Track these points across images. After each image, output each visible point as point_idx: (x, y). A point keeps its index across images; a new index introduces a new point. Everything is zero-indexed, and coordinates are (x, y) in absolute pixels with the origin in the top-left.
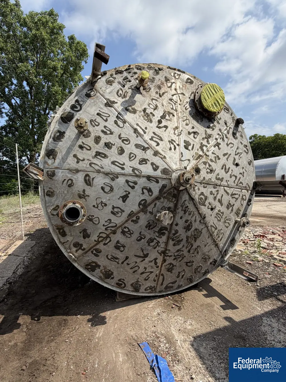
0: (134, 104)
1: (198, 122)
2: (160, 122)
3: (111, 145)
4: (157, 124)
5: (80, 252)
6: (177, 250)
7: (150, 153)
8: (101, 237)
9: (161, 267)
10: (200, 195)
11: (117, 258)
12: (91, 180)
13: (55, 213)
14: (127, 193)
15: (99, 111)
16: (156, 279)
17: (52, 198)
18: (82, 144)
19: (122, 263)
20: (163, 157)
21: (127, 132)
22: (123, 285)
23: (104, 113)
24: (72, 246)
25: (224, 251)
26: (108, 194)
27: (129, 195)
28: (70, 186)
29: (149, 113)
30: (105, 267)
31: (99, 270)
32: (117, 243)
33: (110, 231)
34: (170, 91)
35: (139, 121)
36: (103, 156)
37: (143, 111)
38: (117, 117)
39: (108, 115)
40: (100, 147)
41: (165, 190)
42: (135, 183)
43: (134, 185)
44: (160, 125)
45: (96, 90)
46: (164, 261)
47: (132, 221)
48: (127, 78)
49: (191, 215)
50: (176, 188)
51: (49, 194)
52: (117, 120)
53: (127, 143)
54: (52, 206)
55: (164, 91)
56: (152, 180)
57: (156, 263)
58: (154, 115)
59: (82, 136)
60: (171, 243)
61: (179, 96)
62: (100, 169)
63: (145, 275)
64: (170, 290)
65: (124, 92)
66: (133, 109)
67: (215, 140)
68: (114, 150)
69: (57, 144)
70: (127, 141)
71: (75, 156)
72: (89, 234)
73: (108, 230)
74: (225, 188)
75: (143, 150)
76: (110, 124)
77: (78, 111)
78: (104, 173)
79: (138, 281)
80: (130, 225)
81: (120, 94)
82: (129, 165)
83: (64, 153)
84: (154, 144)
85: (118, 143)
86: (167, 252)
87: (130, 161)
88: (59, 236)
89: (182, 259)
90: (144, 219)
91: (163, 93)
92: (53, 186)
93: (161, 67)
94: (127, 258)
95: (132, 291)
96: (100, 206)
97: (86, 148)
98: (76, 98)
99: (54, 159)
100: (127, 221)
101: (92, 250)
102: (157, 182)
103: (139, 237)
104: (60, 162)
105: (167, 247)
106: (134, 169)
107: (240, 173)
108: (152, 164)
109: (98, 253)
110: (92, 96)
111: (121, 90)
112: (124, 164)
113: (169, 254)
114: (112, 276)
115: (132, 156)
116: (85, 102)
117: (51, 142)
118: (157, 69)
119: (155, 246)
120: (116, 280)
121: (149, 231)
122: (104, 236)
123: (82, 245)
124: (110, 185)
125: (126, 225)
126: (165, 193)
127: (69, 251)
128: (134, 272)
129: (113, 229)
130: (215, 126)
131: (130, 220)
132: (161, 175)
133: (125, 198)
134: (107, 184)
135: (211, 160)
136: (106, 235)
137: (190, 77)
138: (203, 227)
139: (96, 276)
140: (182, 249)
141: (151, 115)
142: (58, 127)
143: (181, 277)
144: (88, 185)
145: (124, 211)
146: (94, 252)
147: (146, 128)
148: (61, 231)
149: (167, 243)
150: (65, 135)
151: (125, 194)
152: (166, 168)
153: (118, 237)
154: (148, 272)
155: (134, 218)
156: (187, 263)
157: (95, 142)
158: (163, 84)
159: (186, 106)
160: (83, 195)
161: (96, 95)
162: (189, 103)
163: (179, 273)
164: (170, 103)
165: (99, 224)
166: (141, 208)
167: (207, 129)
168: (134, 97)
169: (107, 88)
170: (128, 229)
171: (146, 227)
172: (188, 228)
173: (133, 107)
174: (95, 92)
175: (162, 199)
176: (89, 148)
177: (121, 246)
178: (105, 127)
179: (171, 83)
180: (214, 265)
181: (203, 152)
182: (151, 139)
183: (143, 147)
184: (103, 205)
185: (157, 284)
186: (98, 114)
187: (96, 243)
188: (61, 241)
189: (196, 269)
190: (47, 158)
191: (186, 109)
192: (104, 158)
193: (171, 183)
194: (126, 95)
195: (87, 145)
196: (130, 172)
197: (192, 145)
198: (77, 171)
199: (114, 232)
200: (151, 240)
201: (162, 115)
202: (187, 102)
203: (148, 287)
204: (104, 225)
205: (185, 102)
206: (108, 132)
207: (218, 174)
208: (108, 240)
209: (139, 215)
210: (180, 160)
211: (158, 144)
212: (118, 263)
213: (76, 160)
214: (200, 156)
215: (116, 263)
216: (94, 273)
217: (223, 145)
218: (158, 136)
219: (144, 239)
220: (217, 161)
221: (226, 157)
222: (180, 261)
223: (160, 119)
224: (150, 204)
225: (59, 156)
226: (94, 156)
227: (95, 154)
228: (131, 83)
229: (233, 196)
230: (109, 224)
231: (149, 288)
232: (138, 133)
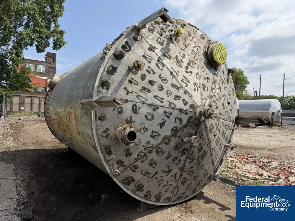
0: (169, 52)
1: (209, 70)
2: (187, 68)
3: (153, 82)
4: (185, 69)
5: (121, 168)
6: (190, 167)
7: (181, 91)
8: (140, 155)
9: (178, 180)
10: (210, 125)
11: (149, 173)
12: (137, 109)
13: (104, 135)
14: (164, 121)
15: (144, 53)
16: (173, 191)
17: (102, 122)
18: (131, 79)
19: (152, 177)
20: (190, 95)
21: (165, 74)
22: (149, 197)
23: (148, 56)
24: (115, 163)
25: (216, 168)
26: (150, 121)
27: (165, 123)
28: (120, 113)
29: (180, 60)
30: (138, 181)
31: (133, 184)
32: (151, 161)
33: (147, 151)
34: (192, 44)
35: (173, 66)
36: (148, 90)
37: (176, 57)
38: (158, 60)
39: (151, 58)
40: (145, 84)
41: (191, 120)
42: (171, 114)
43: (170, 115)
44: (187, 71)
45: (141, 35)
46: (181, 175)
47: (165, 143)
48: (164, 29)
49: (203, 140)
50: (199, 119)
51: (101, 119)
52: (158, 63)
53: (165, 82)
54: (102, 129)
55: (188, 43)
56: (183, 112)
57: (175, 178)
58: (183, 62)
59: (131, 72)
60: (188, 161)
61: (197, 48)
62: (144, 100)
63: (166, 188)
64: (180, 200)
65: (162, 40)
66: (169, 55)
67: (218, 85)
68: (156, 86)
69: (110, 77)
70: (165, 81)
71: (125, 88)
72: (131, 153)
73: (146, 150)
74: (223, 120)
75: (177, 89)
76: (153, 65)
77: (128, 51)
78: (148, 104)
79: (160, 193)
80: (164, 147)
81: (159, 41)
82: (167, 100)
83: (116, 85)
84: (184, 85)
85: (159, 82)
86: (184, 168)
87: (167, 96)
88: (106, 154)
89: (192, 175)
90: (174, 141)
91: (188, 45)
92: (105, 112)
93: (184, 23)
94: (156, 173)
95: (155, 201)
96: (142, 131)
97: (134, 83)
98: (126, 40)
99: (108, 89)
100: (161, 143)
101: (131, 166)
102: (186, 114)
103: (168, 156)
104: (113, 92)
105: (185, 164)
106: (170, 103)
107: (230, 110)
108: (183, 100)
109: (136, 169)
110: (139, 40)
111: (160, 38)
112: (163, 99)
113: (185, 170)
114: (143, 189)
115: (169, 93)
116: (133, 44)
117: (105, 74)
118: (182, 24)
119: (177, 163)
120: (144, 192)
121: (175, 151)
122: (142, 154)
123: (123, 162)
124: (152, 114)
125: (160, 146)
126: (191, 123)
127: (112, 167)
128: (159, 185)
129: (150, 149)
130: (218, 74)
131: (164, 143)
132: (189, 109)
133: (162, 125)
134: (149, 113)
135: (217, 99)
136: (144, 154)
137: (202, 34)
138: (208, 149)
139: (131, 189)
140: (193, 166)
141: (181, 62)
142: (111, 63)
143: (189, 188)
144: (135, 113)
145: (160, 135)
146: (133, 168)
147: (178, 72)
148: (108, 150)
149: (185, 161)
150: (118, 70)
151: (162, 121)
152: (192, 104)
153: (153, 156)
154: (169, 185)
155: (167, 141)
156: (195, 177)
157: (141, 79)
158: (187, 37)
159: (202, 57)
160: (130, 121)
161: (141, 39)
162: (203, 55)
163: (189, 185)
164: (192, 53)
165: (140, 145)
166: (173, 133)
167: (214, 76)
168: (169, 46)
169: (150, 35)
170: (161, 149)
171: (174, 148)
172: (200, 150)
173: (169, 53)
174: (141, 37)
175: (188, 127)
176: (136, 83)
177: (154, 163)
178: (149, 67)
179: (192, 37)
180: (209, 179)
181: (213, 93)
182: (182, 81)
183: (177, 86)
184: (145, 129)
185: (173, 195)
186: (144, 56)
187: (135, 160)
188: (106, 159)
189: (199, 182)
190: (101, 88)
191: (202, 59)
192: (148, 92)
193: (196, 115)
194: (163, 43)
195: (135, 80)
196: (167, 105)
197: (207, 88)
198: (127, 101)
199: (151, 152)
200: (176, 159)
201: (188, 62)
202: (202, 54)
203: (167, 197)
204: (143, 146)
205: (201, 53)
206: (152, 72)
207: (220, 110)
208: (145, 157)
209: (170, 138)
210: (201, 99)
211: (187, 86)
212: (149, 177)
213: (126, 92)
214: (212, 96)
215: (147, 177)
216: (129, 187)
217: (222, 89)
218: (187, 79)
219: (171, 157)
220: (220, 100)
221: (224, 97)
222: (191, 176)
223: (187, 65)
224: (179, 130)
225: (112, 88)
226: (140, 90)
227: (141, 88)
228: (166, 33)
229: (226, 127)
230: (148, 145)
231: (166, 199)
232: (173, 75)
